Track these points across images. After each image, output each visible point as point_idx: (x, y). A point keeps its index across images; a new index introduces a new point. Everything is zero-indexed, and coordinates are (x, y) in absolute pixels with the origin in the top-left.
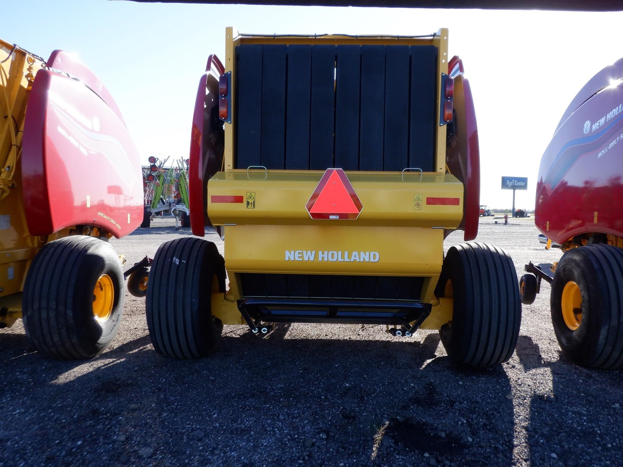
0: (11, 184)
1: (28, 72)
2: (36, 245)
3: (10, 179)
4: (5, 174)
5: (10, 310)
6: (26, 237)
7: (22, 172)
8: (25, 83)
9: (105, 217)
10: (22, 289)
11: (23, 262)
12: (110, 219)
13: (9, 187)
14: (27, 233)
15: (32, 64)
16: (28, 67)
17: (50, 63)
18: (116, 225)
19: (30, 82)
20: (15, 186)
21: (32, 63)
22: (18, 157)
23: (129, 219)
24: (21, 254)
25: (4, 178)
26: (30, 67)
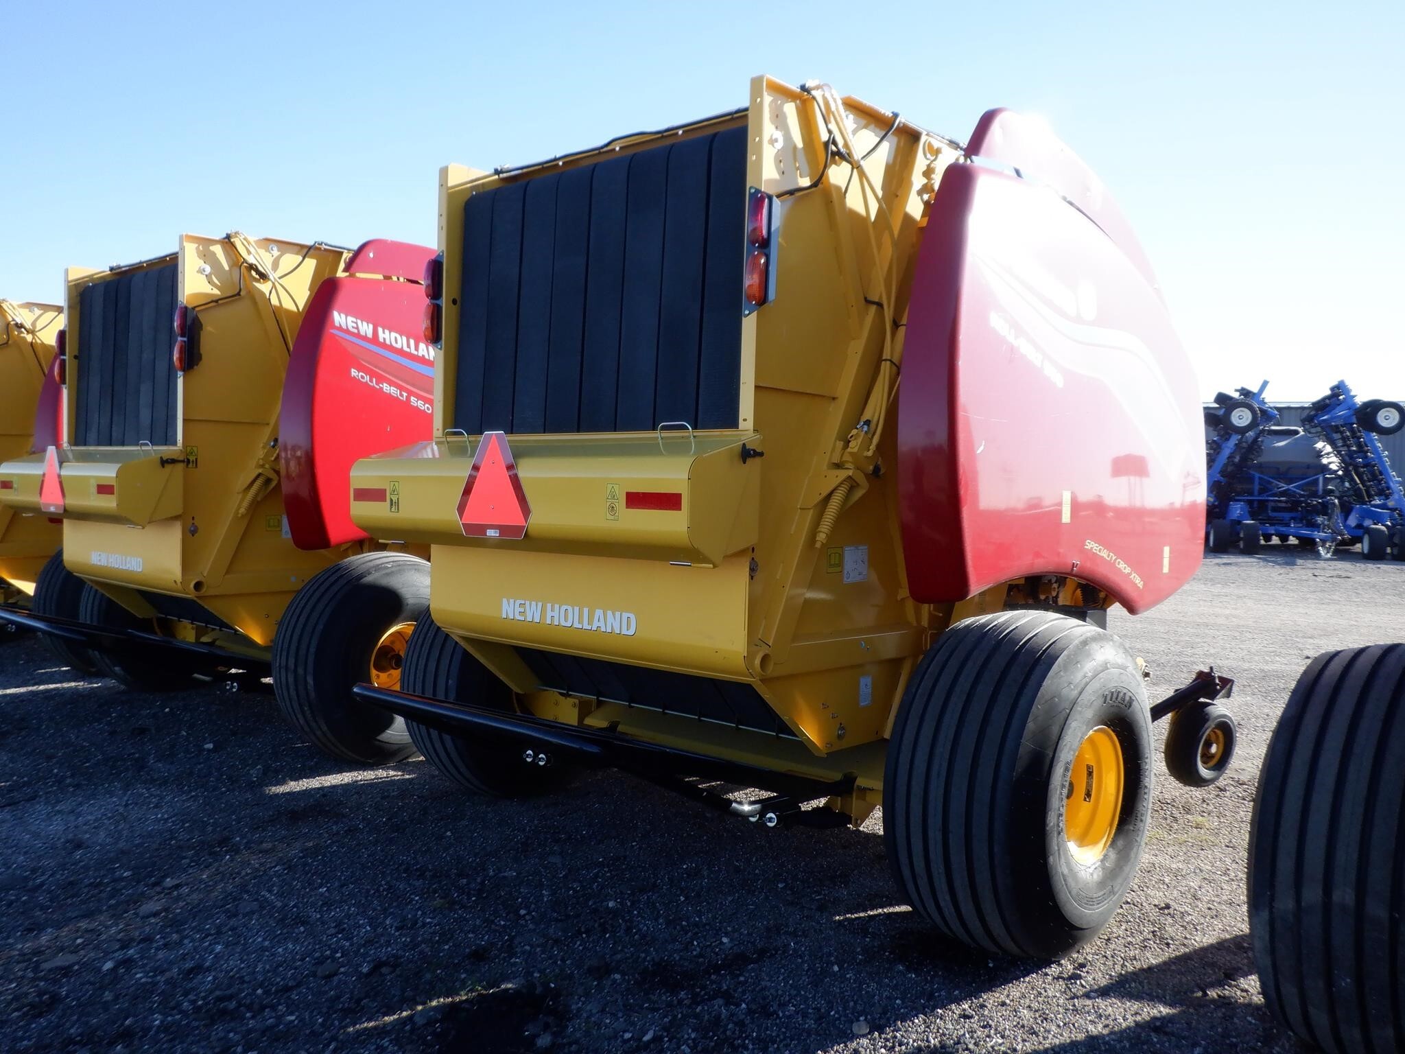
0: (871, 468)
1: (925, 181)
2: (925, 623)
3: (870, 453)
4: (860, 440)
5: (861, 782)
6: (903, 599)
7: (899, 440)
8: (915, 207)
9: (1104, 554)
10: (887, 735)
11: (894, 664)
12: (1116, 559)
13: (866, 475)
14: (904, 592)
15: (935, 160)
16: (925, 168)
17: (975, 146)
18: (1132, 577)
19: (927, 204)
20: (882, 471)
21: (933, 158)
22: (891, 398)
23: (1166, 562)
24: (890, 643)
25: (855, 450)
26: (928, 166)
